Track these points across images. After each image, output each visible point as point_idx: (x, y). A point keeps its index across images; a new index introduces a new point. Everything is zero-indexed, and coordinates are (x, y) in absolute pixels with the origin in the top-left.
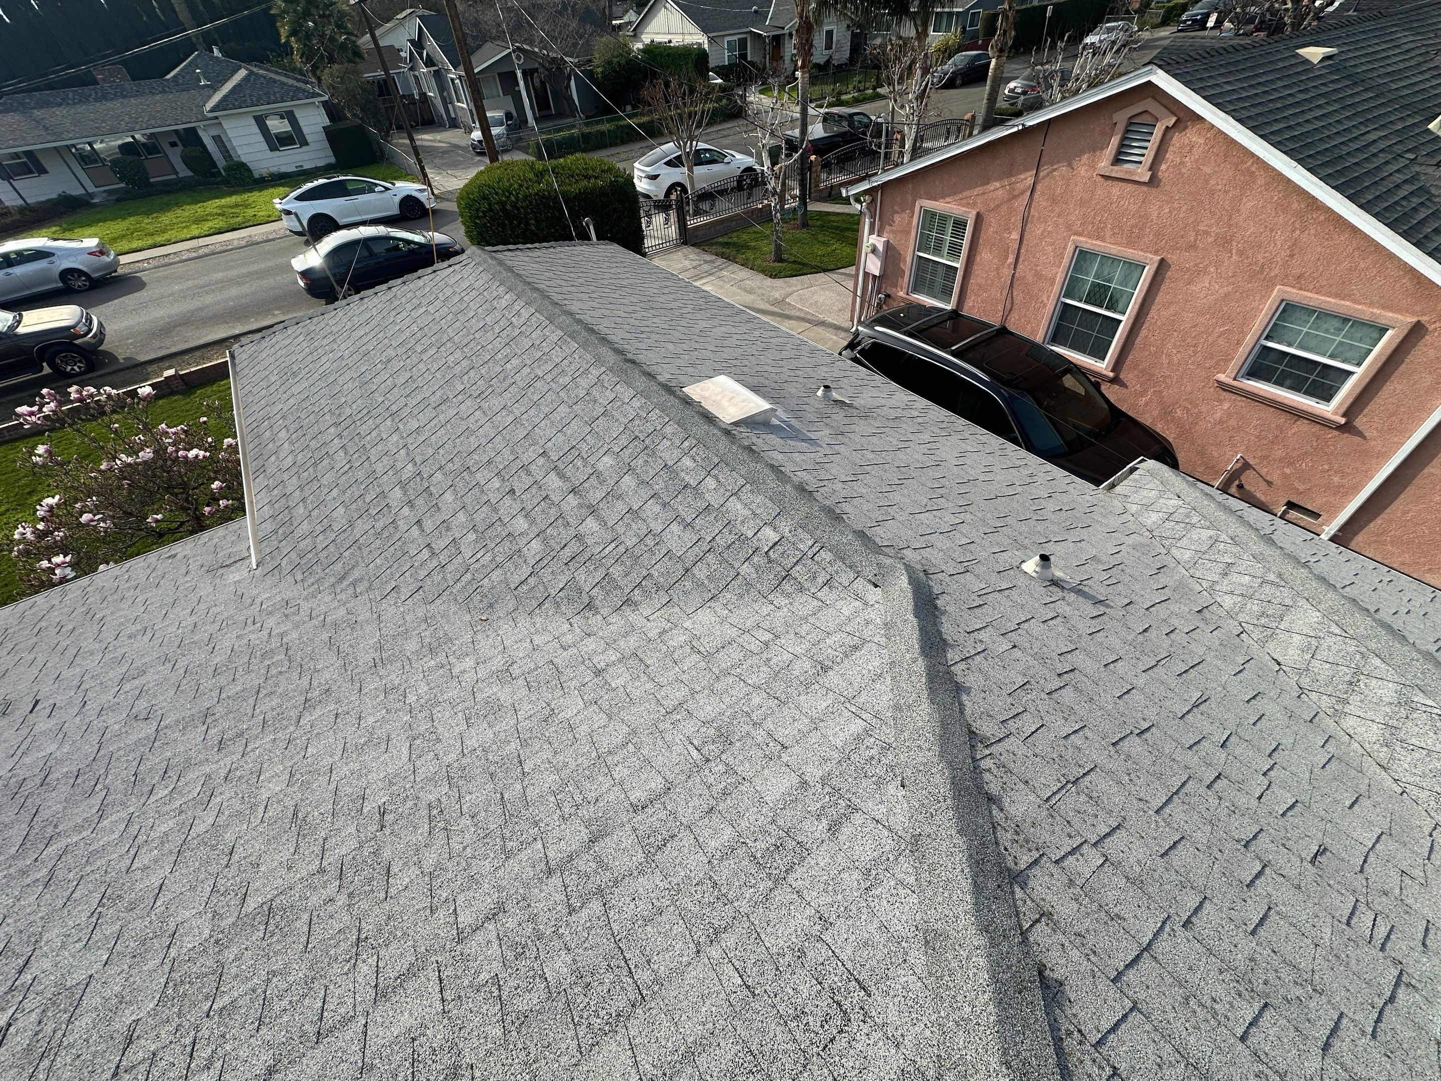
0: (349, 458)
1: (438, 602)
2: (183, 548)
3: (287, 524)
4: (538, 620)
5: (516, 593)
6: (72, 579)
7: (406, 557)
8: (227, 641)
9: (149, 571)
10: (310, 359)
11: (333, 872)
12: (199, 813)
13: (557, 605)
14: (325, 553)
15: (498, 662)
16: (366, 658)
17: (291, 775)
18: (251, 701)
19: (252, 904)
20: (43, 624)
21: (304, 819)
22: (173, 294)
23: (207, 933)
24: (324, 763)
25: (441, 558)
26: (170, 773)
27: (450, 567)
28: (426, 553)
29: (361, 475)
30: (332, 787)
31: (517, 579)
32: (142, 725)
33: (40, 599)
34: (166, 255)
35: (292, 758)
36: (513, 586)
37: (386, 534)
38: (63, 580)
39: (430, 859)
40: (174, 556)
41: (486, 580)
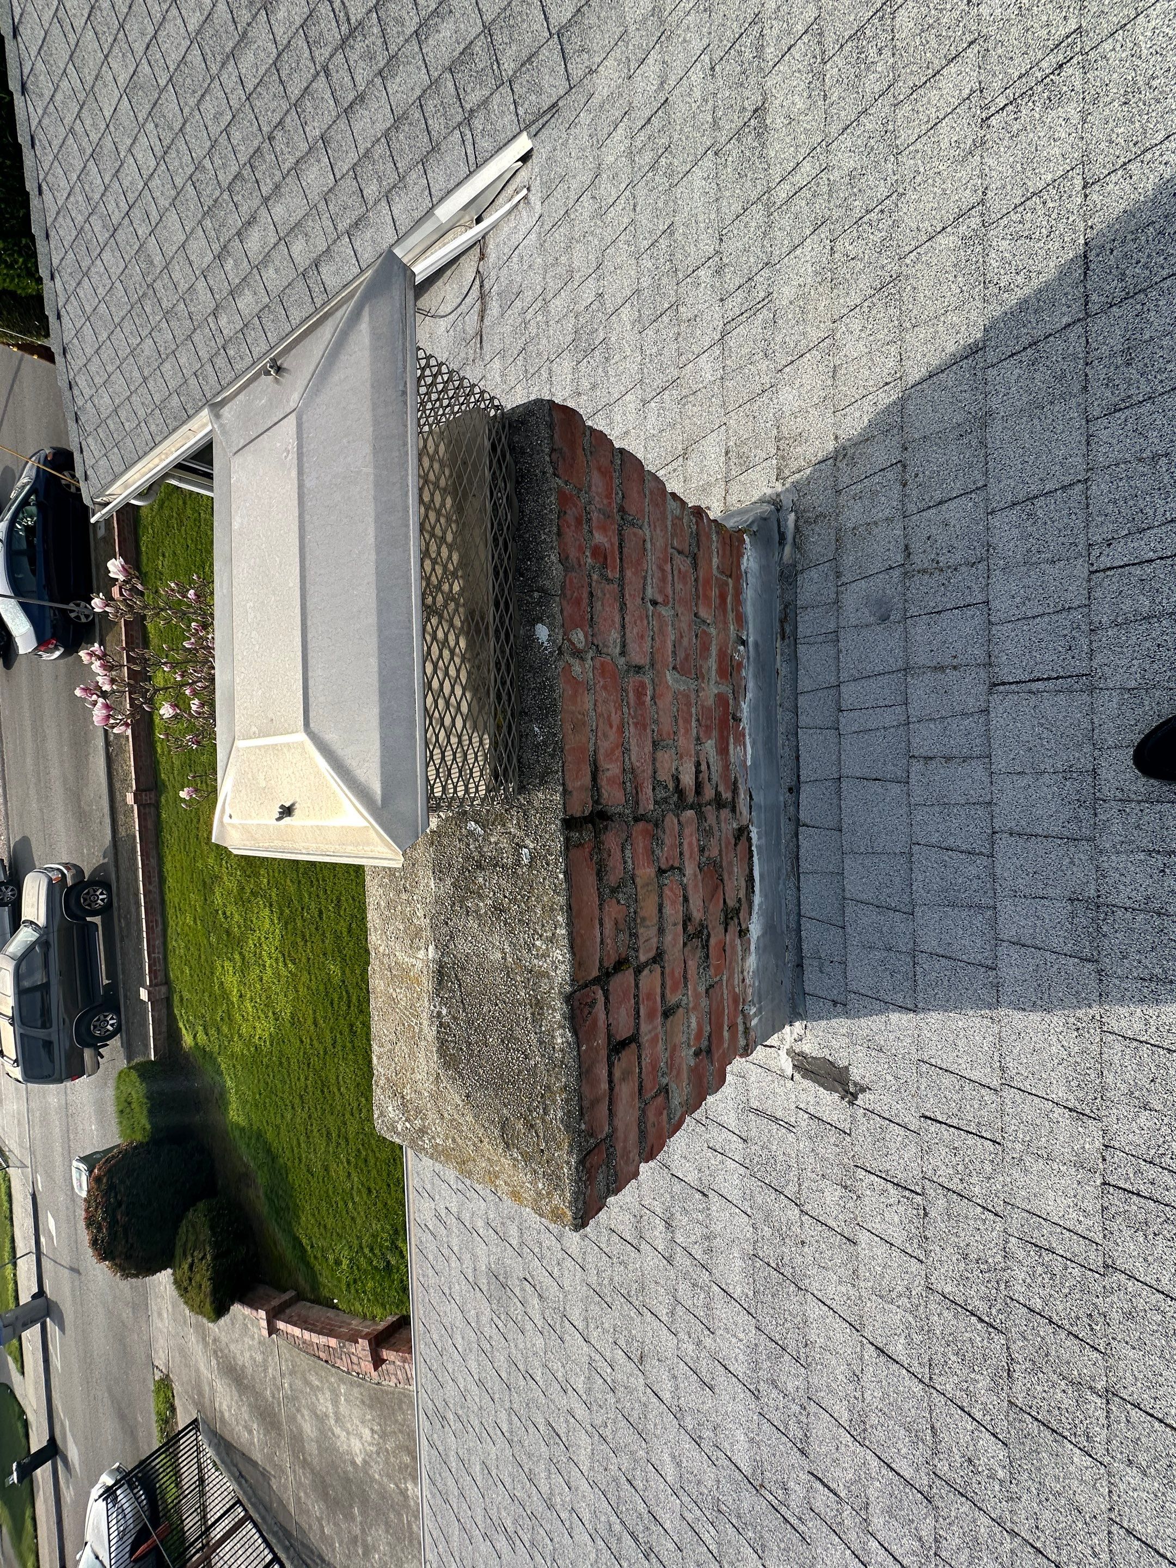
22: (41, 810)
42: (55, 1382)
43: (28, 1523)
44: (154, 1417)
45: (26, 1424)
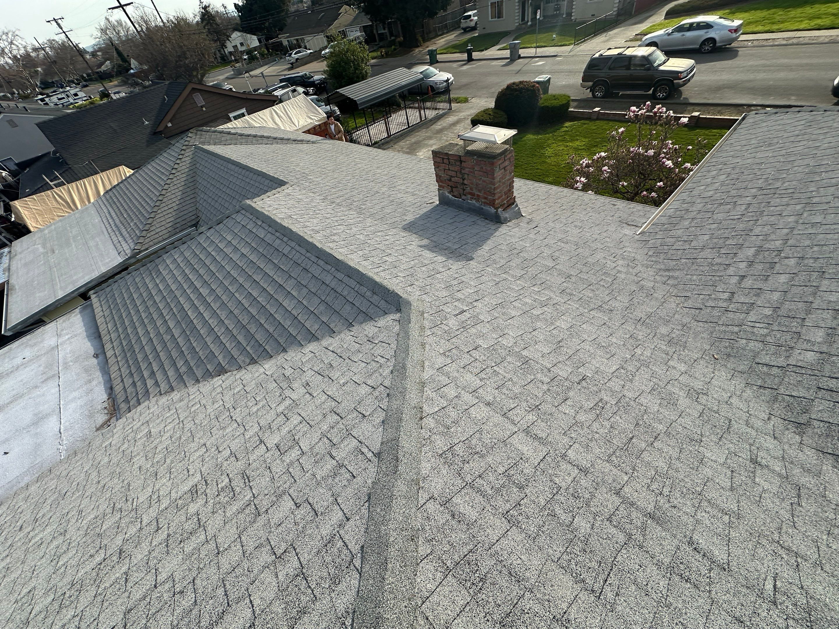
0: (745, 212)
1: (701, 324)
2: (621, 204)
3: (673, 225)
4: (749, 392)
5: (754, 365)
6: (579, 190)
7: (712, 288)
8: (599, 256)
9: (602, 205)
10: (792, 139)
11: (551, 375)
12: (538, 306)
13: (775, 399)
14: (674, 252)
15: (698, 385)
16: (639, 313)
17: (571, 327)
18: (585, 286)
19: (525, 353)
20: (559, 200)
21: (560, 347)
22: (745, 67)
23: (509, 345)
24: (584, 336)
25: (732, 306)
26: (543, 285)
27: (731, 315)
28: (726, 296)
29: (741, 226)
30: (579, 348)
31: (766, 359)
32: (551, 261)
33: (566, 190)
34: (767, 40)
35: (577, 321)
36: (757, 360)
37: (716, 268)
38: (576, 189)
39: (582, 417)
40: (614, 205)
41: (744, 341)
42: (489, 62)
43: (455, 51)
44: (459, 96)
45: (482, 51)
